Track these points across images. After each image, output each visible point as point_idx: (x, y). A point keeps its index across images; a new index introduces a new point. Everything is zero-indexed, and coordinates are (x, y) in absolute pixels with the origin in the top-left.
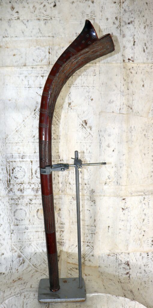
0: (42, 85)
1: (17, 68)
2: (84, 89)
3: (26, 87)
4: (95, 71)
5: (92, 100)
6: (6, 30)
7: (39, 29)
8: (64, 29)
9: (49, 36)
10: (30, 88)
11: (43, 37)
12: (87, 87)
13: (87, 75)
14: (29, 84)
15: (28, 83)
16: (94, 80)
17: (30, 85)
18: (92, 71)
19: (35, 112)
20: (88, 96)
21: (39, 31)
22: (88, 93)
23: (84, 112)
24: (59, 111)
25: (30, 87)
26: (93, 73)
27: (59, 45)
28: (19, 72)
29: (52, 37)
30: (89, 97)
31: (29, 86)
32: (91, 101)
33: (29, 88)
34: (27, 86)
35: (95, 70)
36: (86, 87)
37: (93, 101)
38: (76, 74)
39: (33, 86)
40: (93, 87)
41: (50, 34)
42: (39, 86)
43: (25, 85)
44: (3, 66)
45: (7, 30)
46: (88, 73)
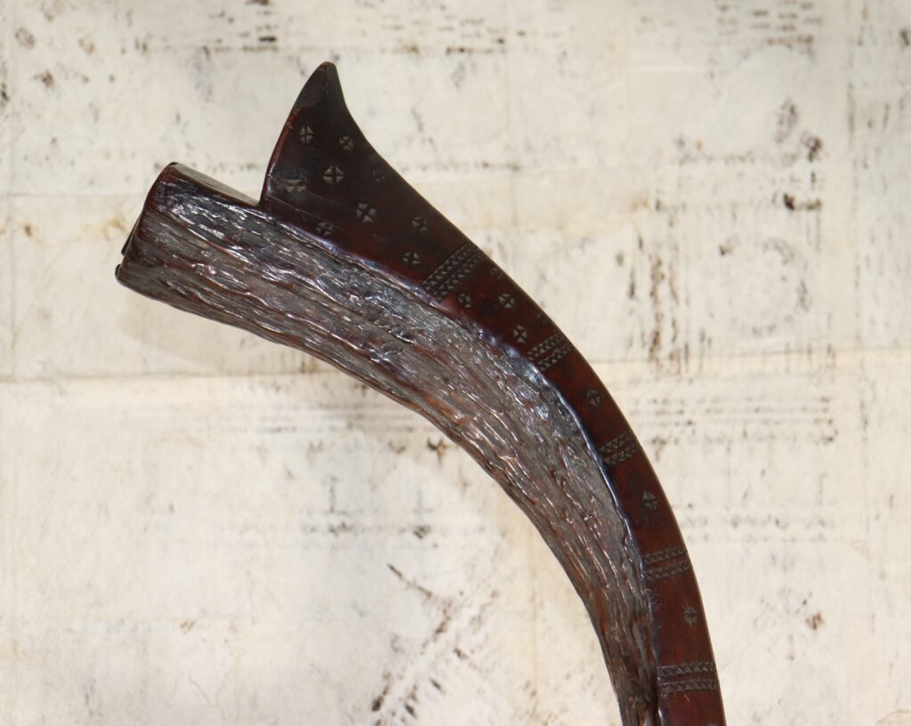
0: (431, 511)
1: (251, 388)
2: (751, 539)
3: (313, 530)
4: (825, 410)
5: (815, 622)
6: (178, 118)
7: (415, 115)
8: (592, 114)
9: (486, 165)
10: (343, 536)
11: (445, 168)
12: (771, 527)
13: (772, 437)
14: (339, 507)
15: (333, 497)
16: (823, 476)
17: (344, 513)
18: (804, 409)
19: (377, 715)
20: (784, 592)
21: (412, 127)
22: (785, 569)
23: (757, 719)
24: (564, 710)
25: (344, 526)
26: (817, 421)
27: (561, 227)
28: (264, 419)
29: (508, 172)
30: (795, 603)
31: (336, 520)
32: (806, 630)
33: (333, 530)
34: (323, 521)
35: (825, 400)
36: (764, 523)
37: (823, 632)
38: (689, 429)
39: (367, 520)
40: (822, 523)
41: (495, 153)
42: (415, 521)
43: (310, 513)
44: (146, 374)
45: (183, 120)
46: (778, 423)
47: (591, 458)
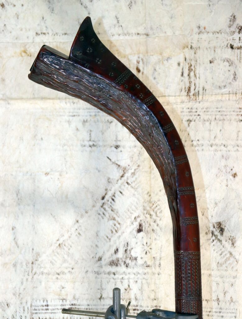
0: (120, 141)
1: (66, 103)
2: (216, 150)
3: (84, 146)
4: (240, 112)
5: (235, 175)
6: (43, 18)
7: (117, 18)
8: (171, 18)
9: (138, 34)
10: (93, 148)
11: (126, 35)
12: (222, 147)
13: (224, 120)
14: (92, 139)
15: (90, 136)
16: (239, 132)
17: (94, 141)
18: (234, 111)
19: (103, 201)
20: (226, 166)
21: (115, 22)
22: (226, 159)
23: (216, 204)
24: (159, 200)
25: (94, 145)
26: (238, 115)
27: (161, 54)
28: (70, 112)
29: (145, 36)
30: (229, 170)
31: (91, 143)
32: (231, 177)
33: (90, 146)
34: (87, 143)
35: (240, 108)
36: (220, 146)
37: (237, 178)
38: (198, 117)
39: (101, 143)
40: (238, 146)
41: (141, 30)
42: (115, 143)
43: (83, 141)
44: (34, 98)
45: (45, 19)
46: (225, 115)
47: (161, 131)
